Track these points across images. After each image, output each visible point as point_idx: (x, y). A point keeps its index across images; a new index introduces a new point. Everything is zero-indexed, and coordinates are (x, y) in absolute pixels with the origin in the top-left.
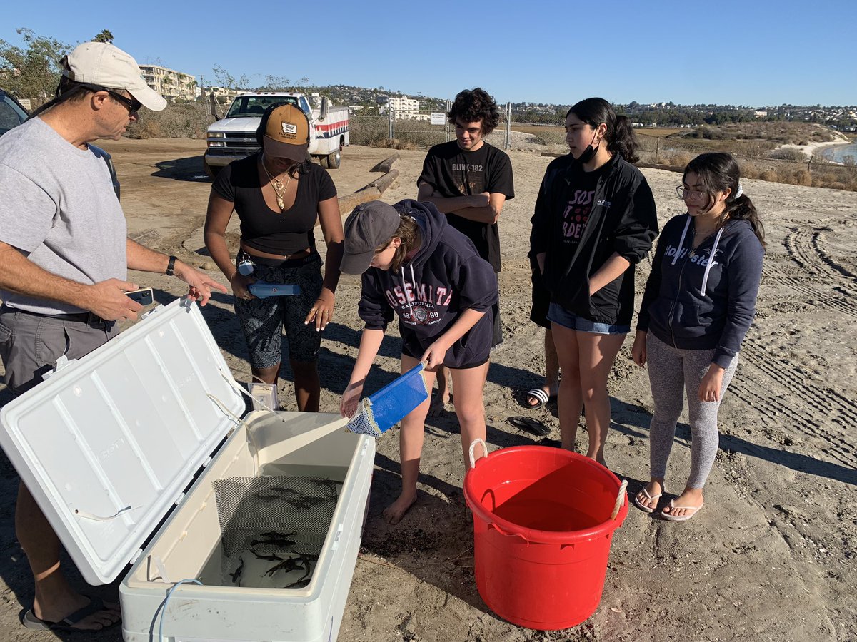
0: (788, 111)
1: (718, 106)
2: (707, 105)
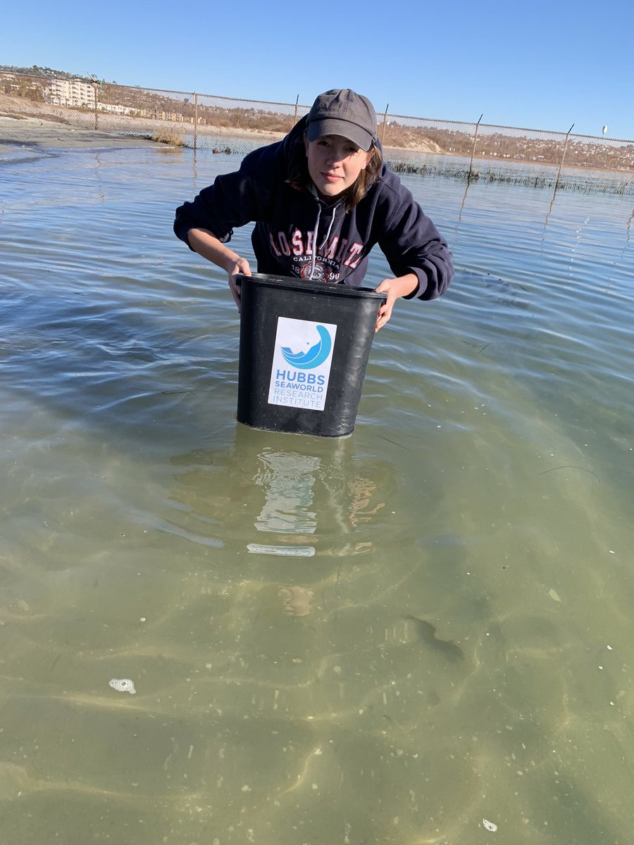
0: (499, 140)
1: (438, 129)
2: (429, 127)
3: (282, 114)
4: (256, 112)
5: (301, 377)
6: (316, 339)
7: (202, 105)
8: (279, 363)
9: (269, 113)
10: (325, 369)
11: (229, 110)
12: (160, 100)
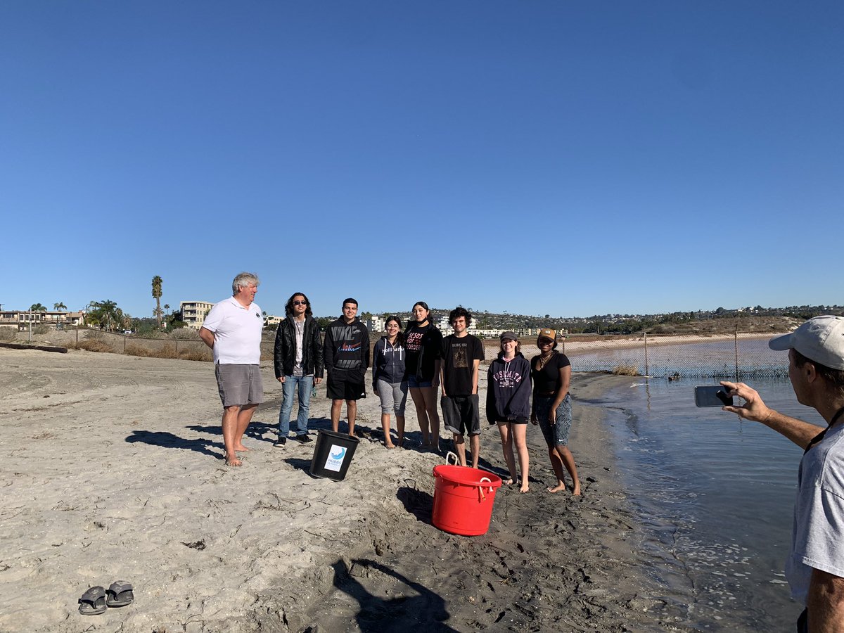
1: (812, 306)
3: (638, 315)
4: (613, 317)
5: (335, 462)
6: (341, 451)
7: (561, 318)
8: (330, 457)
9: (626, 316)
10: (341, 460)
11: (587, 319)
12: (524, 319)
